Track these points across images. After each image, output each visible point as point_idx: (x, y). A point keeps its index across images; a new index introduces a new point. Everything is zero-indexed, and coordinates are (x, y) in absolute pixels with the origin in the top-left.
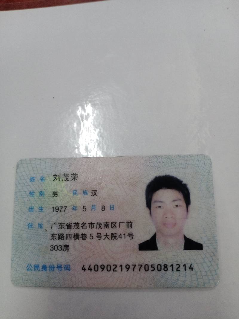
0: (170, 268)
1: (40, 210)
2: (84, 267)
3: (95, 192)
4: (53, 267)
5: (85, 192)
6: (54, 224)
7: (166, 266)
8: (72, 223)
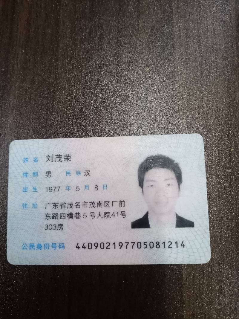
0: (162, 246)
1: (34, 191)
2: (78, 245)
3: (88, 172)
4: (48, 245)
5: (78, 173)
6: (48, 204)
7: (158, 244)
8: (66, 203)
